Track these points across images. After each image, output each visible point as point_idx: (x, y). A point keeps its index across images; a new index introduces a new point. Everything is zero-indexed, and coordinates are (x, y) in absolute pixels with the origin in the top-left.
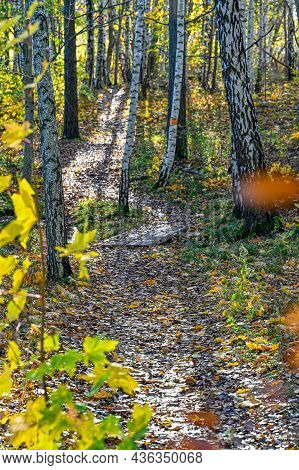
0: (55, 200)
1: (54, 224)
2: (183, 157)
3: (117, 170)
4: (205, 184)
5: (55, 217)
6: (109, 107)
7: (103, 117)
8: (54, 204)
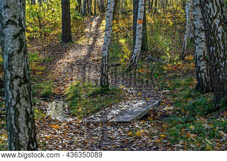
0: (17, 77)
1: (16, 110)
2: (145, 50)
3: (98, 60)
4: (165, 68)
5: (18, 101)
6: (91, 25)
7: (87, 30)
8: (16, 82)
